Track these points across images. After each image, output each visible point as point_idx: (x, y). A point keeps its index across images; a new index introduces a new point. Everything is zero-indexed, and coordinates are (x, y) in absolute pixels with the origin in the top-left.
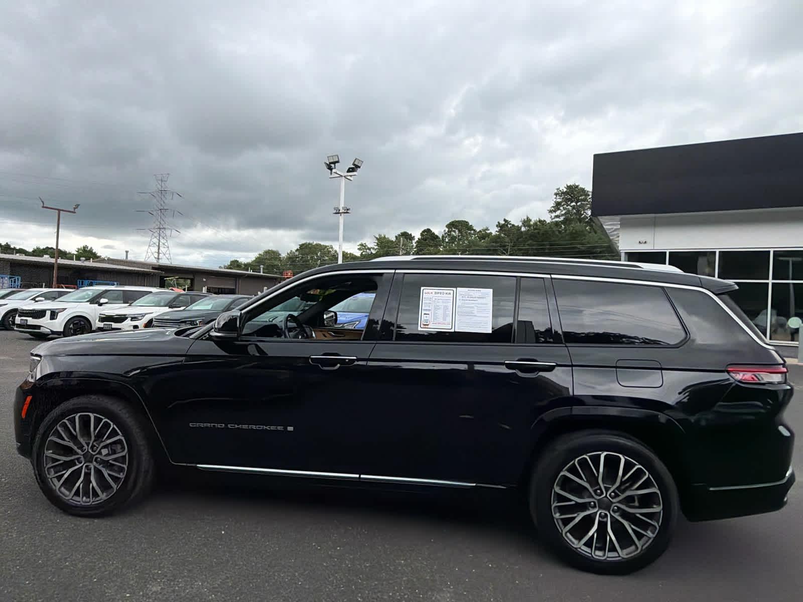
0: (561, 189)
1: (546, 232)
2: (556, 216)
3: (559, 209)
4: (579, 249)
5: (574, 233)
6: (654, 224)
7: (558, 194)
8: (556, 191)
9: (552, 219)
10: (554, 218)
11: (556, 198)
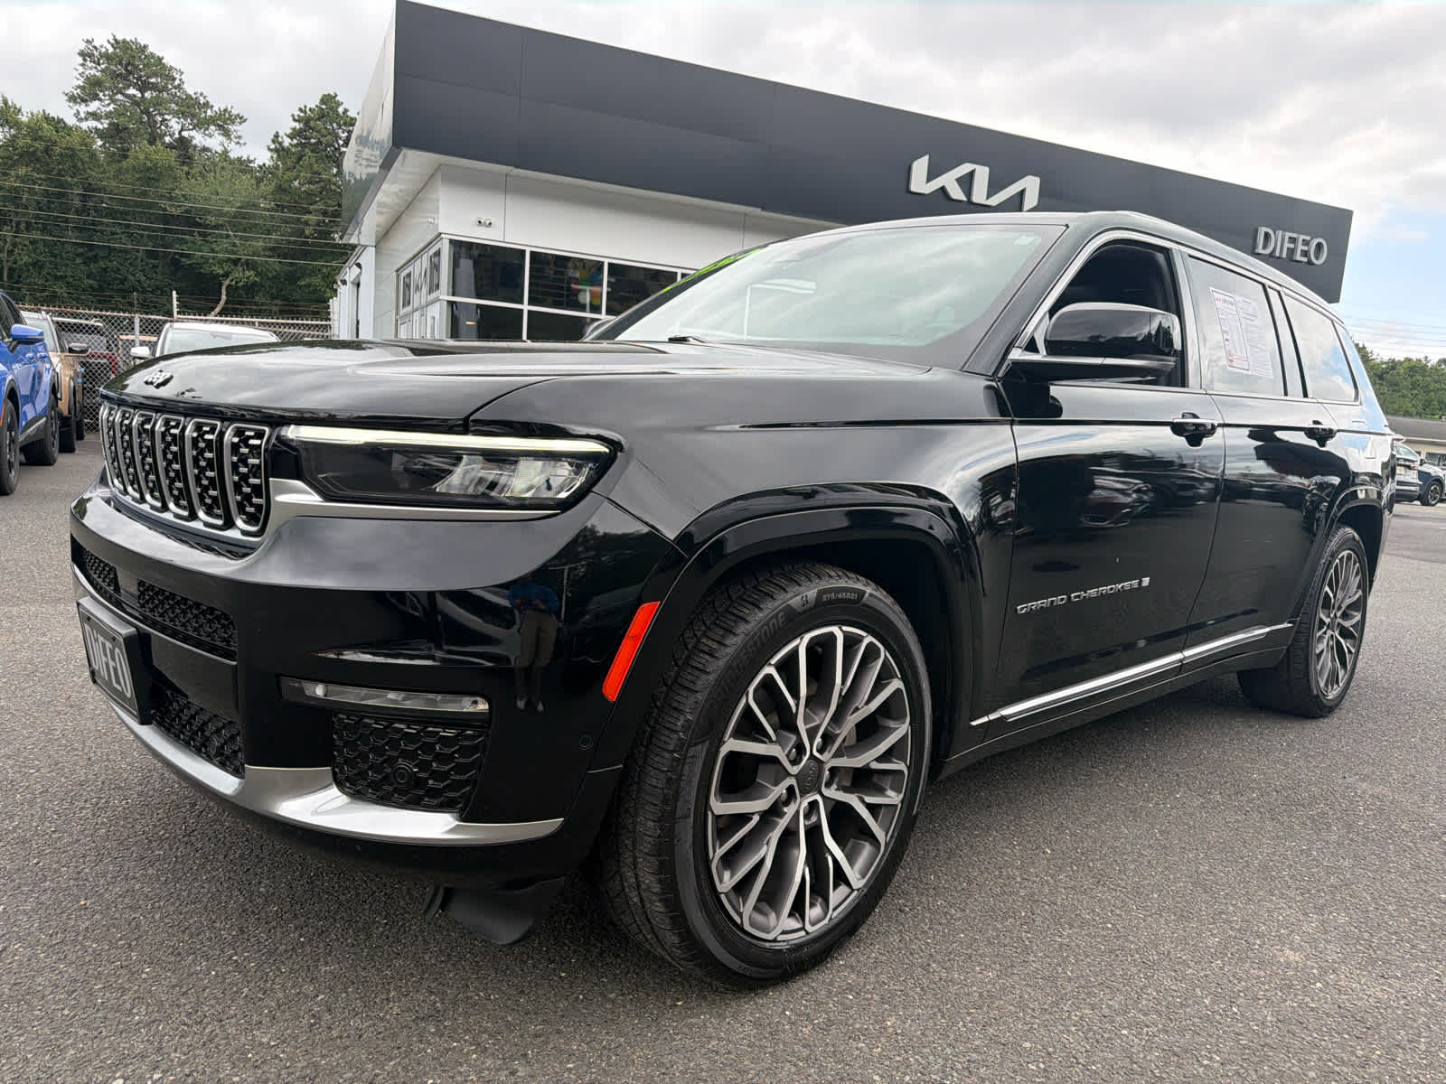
0: (96, 43)
1: (71, 154)
2: (88, 113)
3: (96, 97)
4: (165, 210)
5: (149, 169)
6: (506, 188)
7: (91, 55)
8: (83, 46)
9: (81, 120)
10: (86, 119)
11: (83, 65)
